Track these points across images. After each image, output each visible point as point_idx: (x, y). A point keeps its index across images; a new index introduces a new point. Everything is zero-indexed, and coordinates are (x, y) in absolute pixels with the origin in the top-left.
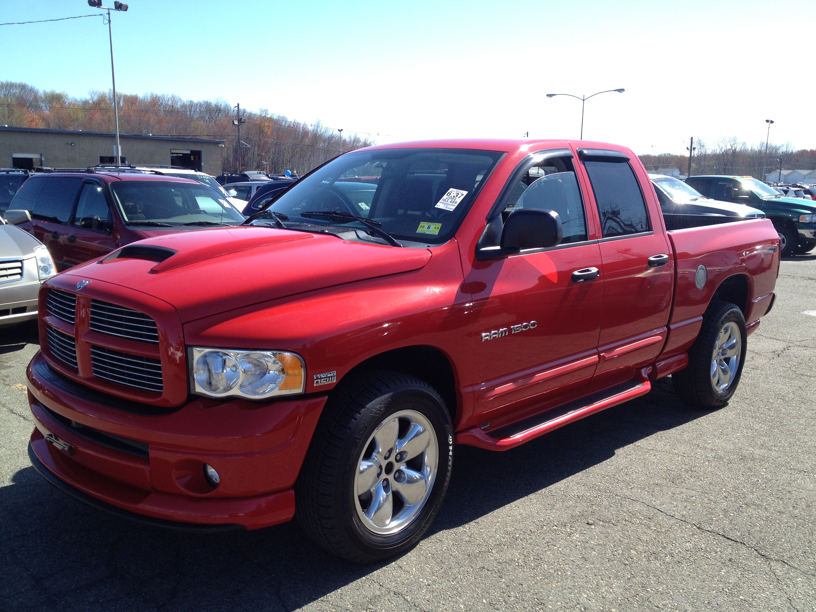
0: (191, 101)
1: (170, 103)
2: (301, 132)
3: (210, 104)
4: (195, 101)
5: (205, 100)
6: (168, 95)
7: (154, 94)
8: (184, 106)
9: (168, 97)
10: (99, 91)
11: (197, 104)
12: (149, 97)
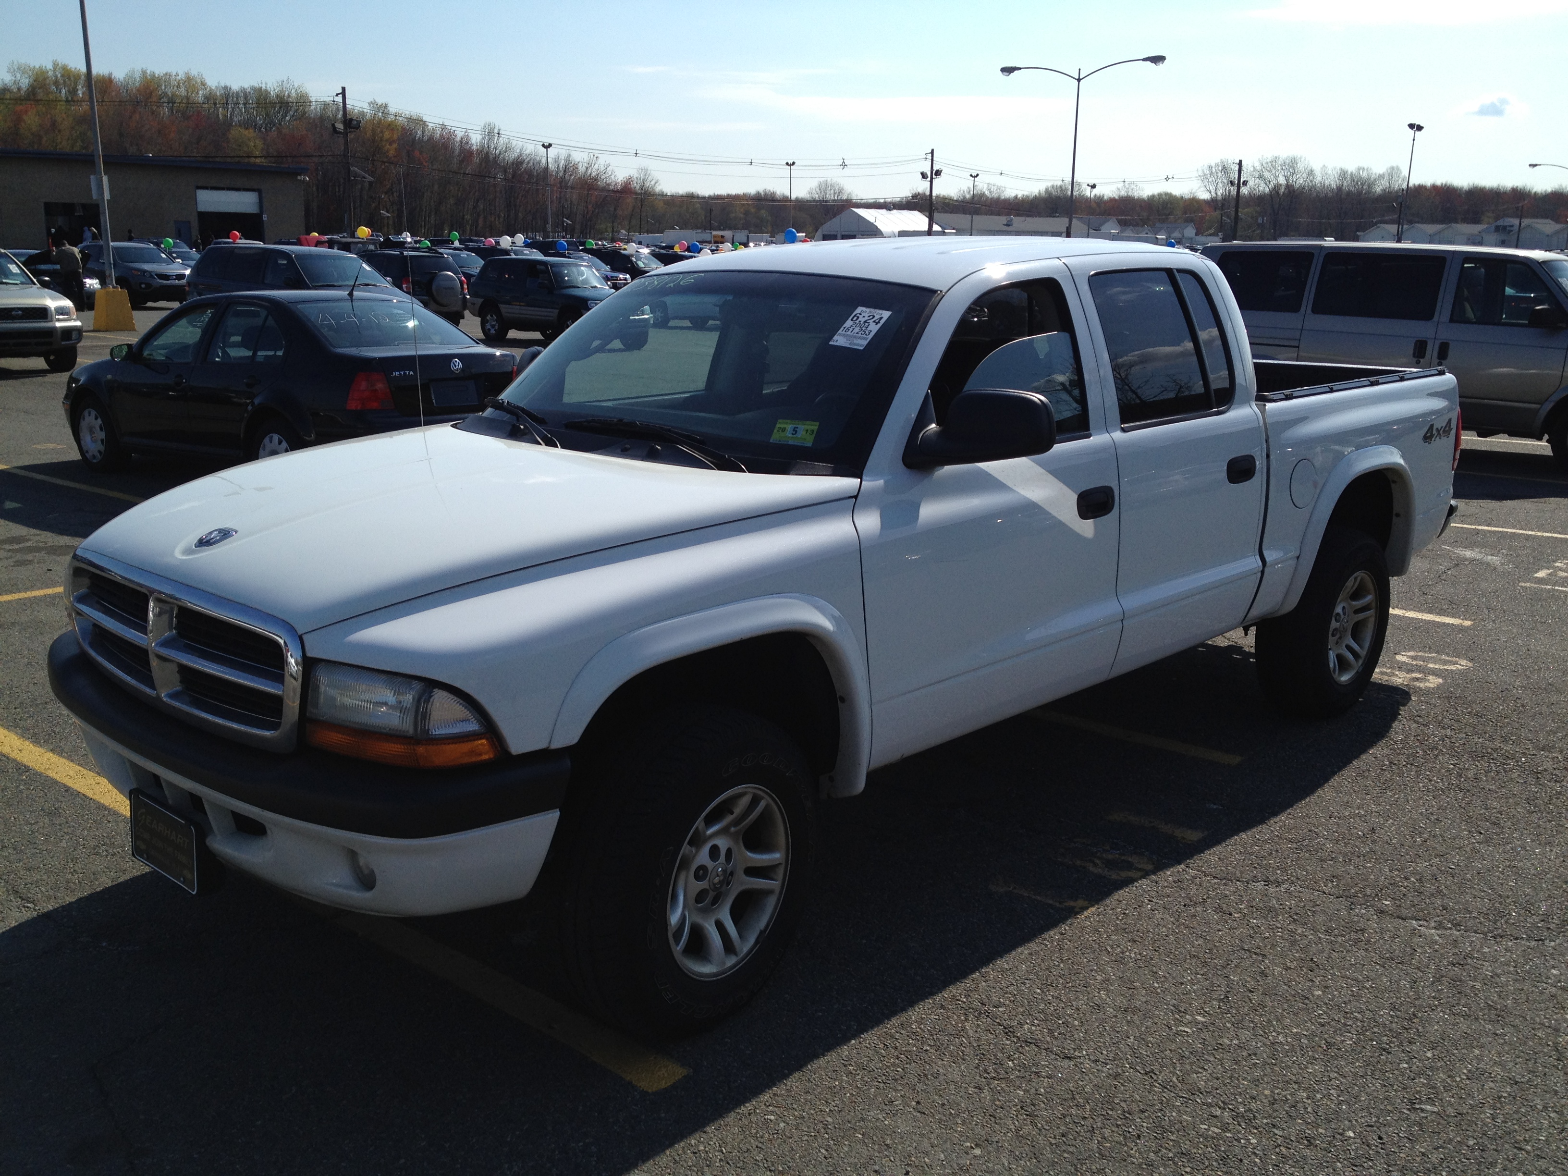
0: (226, 87)
1: (182, 92)
2: (457, 152)
3: (267, 92)
4: (235, 87)
5: (256, 85)
6: (177, 75)
7: (148, 72)
8: (210, 98)
9: (179, 78)
10: (32, 66)
11: (238, 93)
12: (138, 79)
